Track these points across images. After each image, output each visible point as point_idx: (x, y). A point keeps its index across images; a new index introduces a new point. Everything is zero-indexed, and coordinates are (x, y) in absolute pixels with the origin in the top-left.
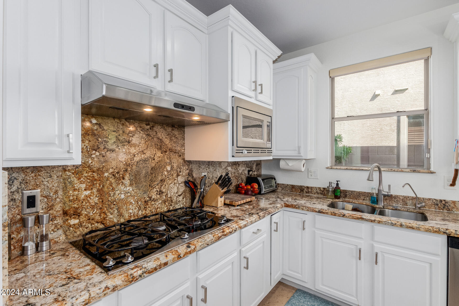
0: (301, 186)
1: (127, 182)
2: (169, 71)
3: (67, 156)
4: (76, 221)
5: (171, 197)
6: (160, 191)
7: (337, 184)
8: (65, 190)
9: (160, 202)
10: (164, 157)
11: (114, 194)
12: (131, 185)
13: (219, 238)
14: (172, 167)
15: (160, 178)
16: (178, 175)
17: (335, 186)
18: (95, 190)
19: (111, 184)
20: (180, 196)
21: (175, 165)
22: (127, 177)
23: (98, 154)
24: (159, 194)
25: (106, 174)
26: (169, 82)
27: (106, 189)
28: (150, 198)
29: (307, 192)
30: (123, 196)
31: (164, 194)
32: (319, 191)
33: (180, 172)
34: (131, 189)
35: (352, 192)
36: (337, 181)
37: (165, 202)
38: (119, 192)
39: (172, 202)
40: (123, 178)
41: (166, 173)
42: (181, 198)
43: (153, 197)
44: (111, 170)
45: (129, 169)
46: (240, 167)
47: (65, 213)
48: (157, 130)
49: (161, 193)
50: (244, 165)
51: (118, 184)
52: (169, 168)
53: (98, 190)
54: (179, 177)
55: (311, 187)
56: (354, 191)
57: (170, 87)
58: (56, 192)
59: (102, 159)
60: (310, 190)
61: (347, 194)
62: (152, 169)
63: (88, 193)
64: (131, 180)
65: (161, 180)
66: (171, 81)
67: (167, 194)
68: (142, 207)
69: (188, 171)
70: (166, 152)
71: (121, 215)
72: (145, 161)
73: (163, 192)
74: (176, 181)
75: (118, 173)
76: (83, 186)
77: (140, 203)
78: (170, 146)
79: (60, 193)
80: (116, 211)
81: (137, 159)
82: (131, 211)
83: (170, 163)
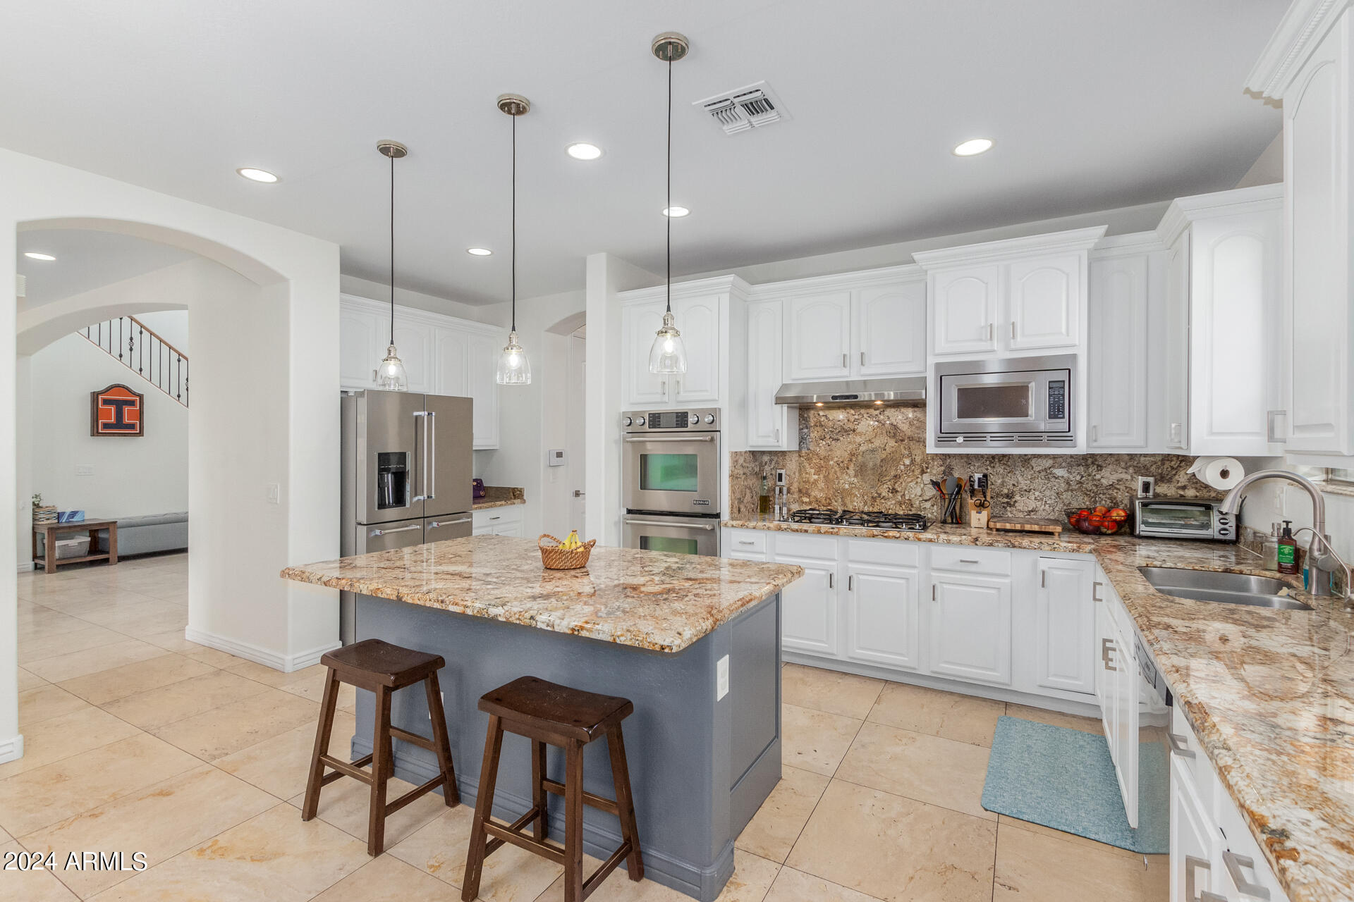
1: (851, 472)
4: (808, 500)
5: (909, 500)
6: (893, 489)
8: (800, 470)
9: (893, 502)
10: (899, 446)
11: (839, 482)
12: (856, 476)
14: (913, 462)
15: (893, 473)
16: (923, 472)
18: (822, 476)
19: (835, 472)
20: (926, 501)
21: (918, 459)
22: (852, 467)
23: (824, 443)
24: (892, 493)
25: (831, 463)
26: (861, 365)
27: (831, 476)
28: (880, 495)
30: (847, 486)
31: (899, 494)
33: (927, 468)
34: (856, 481)
37: (900, 504)
38: (843, 481)
39: (912, 507)
40: (848, 468)
41: (902, 467)
42: (928, 505)
43: (883, 494)
44: (836, 459)
45: (854, 459)
46: (1105, 472)
47: (800, 491)
48: (890, 415)
49: (894, 491)
50: (1127, 468)
51: (843, 473)
52: (907, 462)
53: (824, 477)
54: (924, 475)
58: (794, 473)
59: (828, 448)
62: (882, 461)
63: (816, 477)
64: (856, 471)
65: (896, 476)
67: (904, 495)
68: (869, 503)
69: (943, 468)
70: (902, 441)
71: (844, 504)
72: (873, 451)
73: (897, 491)
74: (919, 480)
75: (842, 462)
76: (813, 471)
77: (866, 497)
78: (909, 433)
79: (797, 474)
80: (840, 500)
81: (863, 448)
82: (855, 504)
83: (910, 455)
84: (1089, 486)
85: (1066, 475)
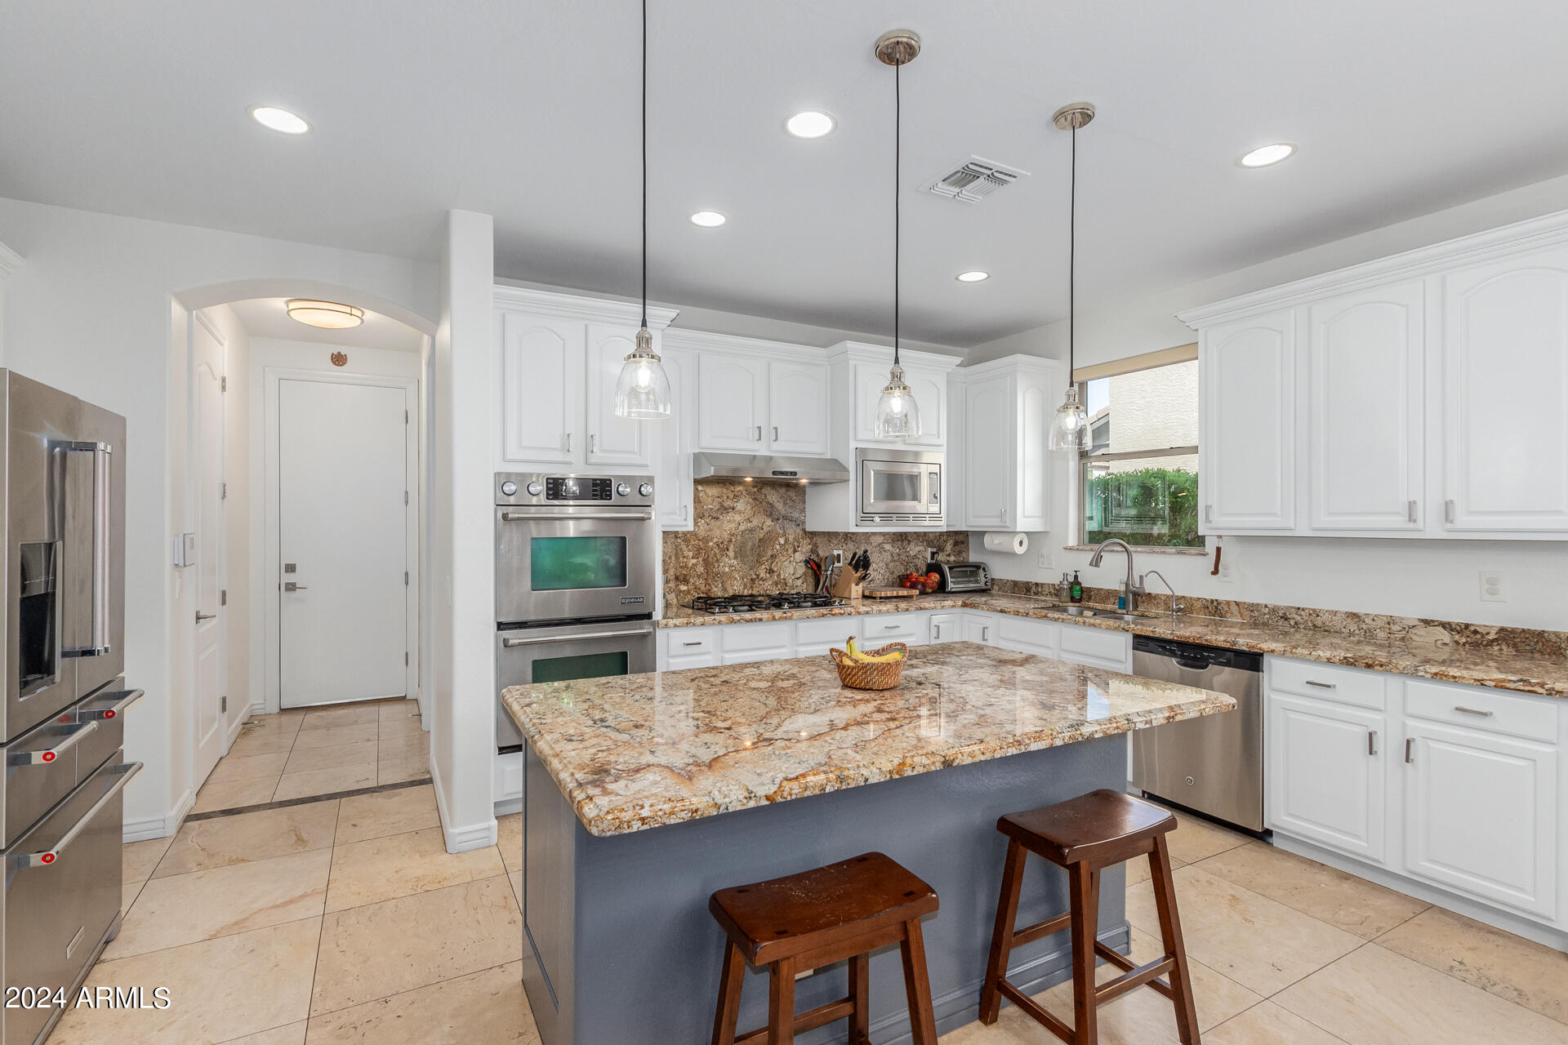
0: (1028, 583)
1: (731, 554)
2: (774, 428)
3: (684, 523)
4: (685, 588)
5: (784, 579)
6: (770, 569)
7: (1076, 577)
8: (676, 555)
9: (770, 582)
10: (775, 525)
11: (719, 566)
12: (736, 558)
13: (823, 615)
14: (786, 540)
15: (770, 553)
16: (795, 551)
17: (1071, 579)
18: (701, 559)
19: (715, 555)
20: (797, 579)
21: (791, 538)
22: (731, 548)
23: (703, 522)
24: (769, 573)
25: (711, 544)
26: (775, 441)
27: (710, 559)
28: (758, 576)
29: (1036, 594)
30: (727, 569)
31: (776, 574)
32: (1053, 591)
33: (798, 547)
34: (736, 563)
35: (1099, 589)
36: (1076, 572)
37: (776, 584)
38: (722, 564)
39: (786, 586)
40: (728, 550)
41: (778, 547)
42: (799, 582)
43: (761, 576)
44: (715, 540)
45: (734, 540)
46: (912, 545)
47: (677, 578)
48: (766, 492)
49: (771, 571)
50: (922, 542)
51: (722, 555)
52: (782, 541)
53: (704, 560)
54: (796, 553)
55: (1042, 584)
56: (1102, 589)
57: (776, 446)
58: (670, 558)
59: (707, 528)
60: (1040, 590)
61: (1092, 593)
62: (760, 540)
63: (694, 561)
64: (735, 552)
65: (772, 556)
66: (776, 439)
67: (779, 574)
68: (749, 585)
69: (810, 546)
70: (778, 519)
71: (725, 590)
72: (751, 530)
73: (773, 572)
74: (792, 559)
75: (722, 543)
76: (691, 554)
77: (745, 580)
78: (783, 512)
79: (673, 558)
80: (720, 585)
81: (742, 528)
82: (735, 588)
83: (784, 535)
84: (904, 557)
85: (891, 549)
